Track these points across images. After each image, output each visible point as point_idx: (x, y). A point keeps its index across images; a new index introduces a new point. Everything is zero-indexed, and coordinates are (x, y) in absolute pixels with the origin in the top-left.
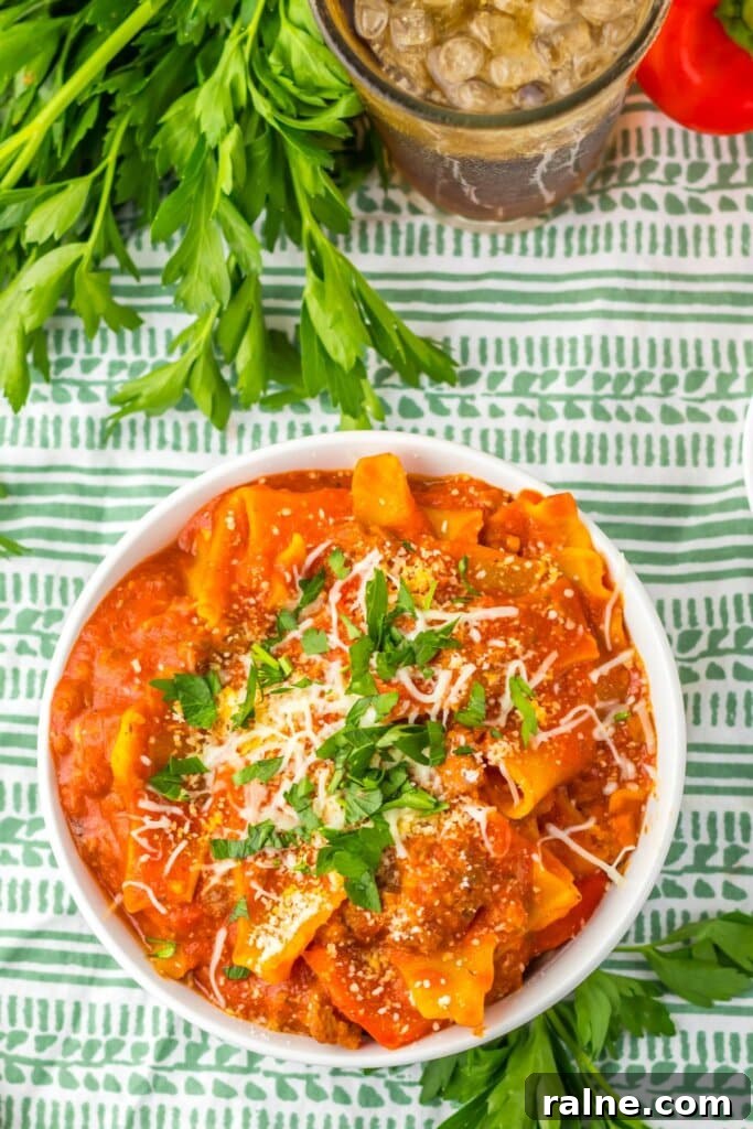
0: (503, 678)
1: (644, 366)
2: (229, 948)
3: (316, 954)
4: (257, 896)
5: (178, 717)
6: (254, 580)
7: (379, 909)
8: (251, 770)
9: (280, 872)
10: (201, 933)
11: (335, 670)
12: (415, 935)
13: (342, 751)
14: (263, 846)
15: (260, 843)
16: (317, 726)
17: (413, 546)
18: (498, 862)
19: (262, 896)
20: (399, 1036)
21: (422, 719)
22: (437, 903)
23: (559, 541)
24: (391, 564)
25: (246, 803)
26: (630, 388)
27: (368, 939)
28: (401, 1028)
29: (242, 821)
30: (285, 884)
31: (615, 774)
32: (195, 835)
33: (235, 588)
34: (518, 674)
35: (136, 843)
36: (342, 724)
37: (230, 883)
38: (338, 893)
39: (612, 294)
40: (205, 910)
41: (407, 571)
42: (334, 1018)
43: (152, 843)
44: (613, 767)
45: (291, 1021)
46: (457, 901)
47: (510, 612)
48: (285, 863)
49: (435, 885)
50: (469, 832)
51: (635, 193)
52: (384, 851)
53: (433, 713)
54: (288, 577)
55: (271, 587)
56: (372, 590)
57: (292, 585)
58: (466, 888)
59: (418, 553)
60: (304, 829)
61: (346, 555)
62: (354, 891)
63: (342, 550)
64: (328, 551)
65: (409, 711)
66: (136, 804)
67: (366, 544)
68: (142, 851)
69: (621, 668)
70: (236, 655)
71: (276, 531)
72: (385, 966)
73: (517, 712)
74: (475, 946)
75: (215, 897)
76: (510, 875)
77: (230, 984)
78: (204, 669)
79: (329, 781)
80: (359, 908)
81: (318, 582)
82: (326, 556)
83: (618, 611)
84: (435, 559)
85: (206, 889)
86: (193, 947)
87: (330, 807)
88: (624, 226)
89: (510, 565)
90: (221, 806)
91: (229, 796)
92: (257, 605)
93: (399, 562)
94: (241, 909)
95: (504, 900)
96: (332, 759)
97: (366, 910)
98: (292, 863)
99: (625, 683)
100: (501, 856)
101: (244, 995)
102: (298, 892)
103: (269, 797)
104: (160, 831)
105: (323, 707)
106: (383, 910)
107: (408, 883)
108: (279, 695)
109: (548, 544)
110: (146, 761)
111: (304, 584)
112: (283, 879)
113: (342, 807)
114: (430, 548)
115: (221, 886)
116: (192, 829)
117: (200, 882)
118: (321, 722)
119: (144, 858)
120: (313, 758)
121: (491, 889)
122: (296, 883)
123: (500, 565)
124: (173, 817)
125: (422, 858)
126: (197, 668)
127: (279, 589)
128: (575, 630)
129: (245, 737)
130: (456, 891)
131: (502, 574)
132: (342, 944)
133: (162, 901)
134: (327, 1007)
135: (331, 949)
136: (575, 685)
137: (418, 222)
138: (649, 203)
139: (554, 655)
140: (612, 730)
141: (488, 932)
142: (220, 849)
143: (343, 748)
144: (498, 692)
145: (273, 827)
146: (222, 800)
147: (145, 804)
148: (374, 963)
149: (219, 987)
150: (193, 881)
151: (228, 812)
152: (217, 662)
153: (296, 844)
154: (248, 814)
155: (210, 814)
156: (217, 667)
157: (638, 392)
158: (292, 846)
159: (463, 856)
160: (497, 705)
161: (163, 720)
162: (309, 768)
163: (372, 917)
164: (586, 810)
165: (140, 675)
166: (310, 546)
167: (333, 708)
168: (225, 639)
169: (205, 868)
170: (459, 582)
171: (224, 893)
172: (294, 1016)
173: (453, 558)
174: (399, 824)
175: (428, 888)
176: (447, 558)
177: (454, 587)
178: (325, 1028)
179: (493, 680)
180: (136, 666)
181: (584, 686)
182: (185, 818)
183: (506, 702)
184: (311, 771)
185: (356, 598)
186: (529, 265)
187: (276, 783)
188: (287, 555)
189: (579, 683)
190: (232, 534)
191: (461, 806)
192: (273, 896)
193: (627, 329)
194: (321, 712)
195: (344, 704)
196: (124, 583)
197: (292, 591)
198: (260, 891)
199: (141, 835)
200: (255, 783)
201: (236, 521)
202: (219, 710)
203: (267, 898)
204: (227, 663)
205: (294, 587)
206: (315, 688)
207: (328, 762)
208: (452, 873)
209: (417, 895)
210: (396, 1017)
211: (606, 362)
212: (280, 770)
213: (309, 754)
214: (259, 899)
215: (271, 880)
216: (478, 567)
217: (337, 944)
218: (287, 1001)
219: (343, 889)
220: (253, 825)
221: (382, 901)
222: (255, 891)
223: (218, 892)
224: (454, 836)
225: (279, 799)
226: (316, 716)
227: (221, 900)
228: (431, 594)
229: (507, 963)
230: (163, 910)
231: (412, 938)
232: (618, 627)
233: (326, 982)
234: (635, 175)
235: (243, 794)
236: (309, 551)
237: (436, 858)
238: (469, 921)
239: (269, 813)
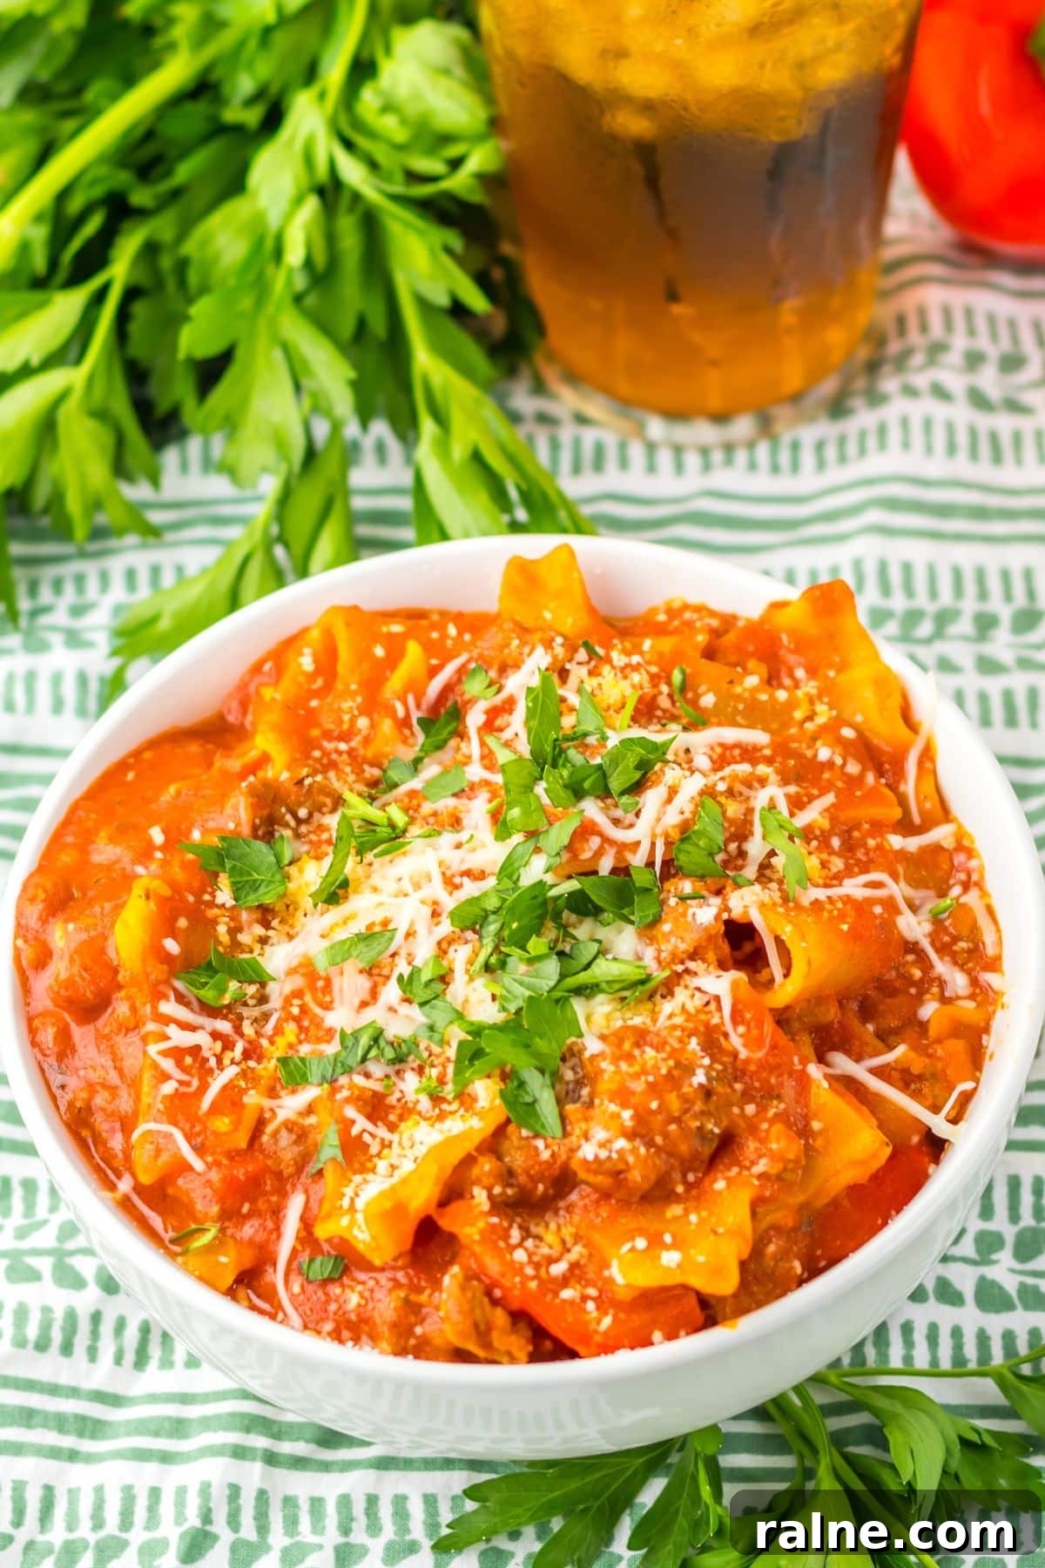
0: (750, 811)
1: (946, 597)
2: (307, 1223)
3: (456, 1207)
4: (355, 1131)
5: (224, 896)
6: (346, 718)
7: (559, 1133)
8: (341, 953)
9: (392, 1100)
10: (261, 1204)
11: (478, 810)
12: (620, 1152)
13: (492, 918)
14: (364, 1059)
15: (360, 1053)
16: (451, 884)
17: (601, 651)
18: (753, 1068)
19: (364, 1131)
20: (596, 1332)
21: (622, 870)
22: (654, 1105)
23: (830, 666)
24: (563, 674)
25: (336, 1005)
26: (925, 628)
27: (541, 1187)
28: (599, 1322)
29: (330, 1032)
30: (402, 1118)
31: (935, 990)
32: (252, 1064)
33: (315, 732)
34: (772, 806)
35: (155, 1066)
36: (491, 882)
37: (312, 1120)
38: (492, 1109)
39: (893, 504)
40: (270, 1162)
41: (590, 684)
42: (486, 1300)
43: (179, 1064)
44: (933, 980)
45: (412, 1342)
46: (686, 1111)
47: (758, 737)
48: (401, 1086)
49: (651, 1079)
50: (703, 1017)
51: (921, 380)
52: (563, 1059)
53: (637, 860)
54: (401, 713)
55: (373, 726)
56: (535, 701)
57: (405, 723)
58: (701, 1085)
59: (608, 660)
60: (431, 1028)
61: (493, 674)
62: (519, 1108)
63: (484, 663)
64: (462, 671)
65: (599, 854)
66: (155, 1008)
67: (523, 644)
68: (165, 1077)
69: (937, 849)
70: (316, 815)
71: (379, 651)
72: (569, 1240)
73: (774, 860)
74: (719, 1193)
75: (285, 1139)
76: (772, 1094)
77: (310, 1288)
78: (266, 829)
79: (471, 962)
80: (525, 1133)
81: (448, 723)
82: (459, 681)
83: (928, 765)
84: (636, 668)
85: (269, 1129)
86: (248, 1230)
87: (474, 998)
88: (905, 423)
89: (754, 690)
90: (295, 1011)
91: (308, 998)
92: (351, 752)
93: (578, 672)
94: (330, 1148)
95: (765, 1126)
96: (475, 932)
97: (537, 1136)
98: (410, 1084)
99: (945, 866)
100: (760, 1054)
101: (333, 1307)
102: (423, 1124)
103: (374, 994)
104: (195, 1050)
105: (458, 860)
106: (566, 1134)
107: (607, 1082)
108: (388, 857)
109: (812, 672)
110: (171, 946)
111: (427, 724)
112: (398, 1111)
113: (494, 998)
114: (628, 654)
115: (294, 1123)
116: (247, 1055)
117: (261, 1123)
118: (457, 880)
119: (168, 1088)
120: (446, 927)
121: (742, 1110)
122: (419, 1114)
123: (738, 689)
124: (215, 1035)
125: (627, 1046)
126: (255, 829)
127: (387, 726)
128: (860, 778)
129: (335, 914)
130: (686, 1089)
131: (741, 707)
132: (497, 1190)
133: (199, 1150)
134: (475, 1283)
135: (480, 1196)
136: (865, 845)
137: (589, 436)
138: (940, 393)
139: (830, 799)
140: (927, 927)
141: (739, 1174)
142: (293, 1074)
143: (494, 913)
144: (741, 832)
145: (381, 1032)
146: (296, 1002)
147: (169, 1007)
148: (550, 1237)
149: (293, 1298)
150: (249, 1121)
151: (306, 1023)
152: (287, 825)
153: (419, 1057)
154: (339, 1018)
155: (278, 1031)
156: (287, 833)
157: (939, 634)
158: (413, 1062)
159: (694, 1044)
160: (742, 854)
161: (199, 901)
162: (439, 943)
163: (547, 1147)
164: (892, 1039)
165: (164, 848)
166: (434, 662)
167: (475, 861)
168: (300, 782)
169: (267, 1103)
170: (673, 703)
171: (300, 1133)
172: (418, 1330)
173: (662, 670)
174: (588, 1019)
175: (639, 1086)
176: (654, 669)
177: (664, 711)
178: (472, 1310)
179: (734, 809)
180: (157, 835)
181: (879, 847)
182: (237, 1037)
183: (756, 848)
184: (442, 948)
185: (508, 725)
186: (762, 483)
187: (385, 972)
188: (396, 681)
189: (871, 843)
190: (311, 677)
191: (687, 979)
192: (382, 1132)
193: (918, 552)
194: (457, 867)
195: (491, 852)
196: (137, 754)
197: (407, 732)
198: (361, 1124)
199: (165, 1053)
200: (351, 967)
201: (316, 661)
202: (291, 886)
203: (371, 1134)
204: (303, 829)
205: (410, 727)
206: (448, 838)
207: (469, 935)
208: (678, 1064)
209: (622, 1096)
210: (590, 1306)
211: (886, 589)
212: (392, 949)
213: (438, 924)
214: (360, 1136)
215: (376, 1107)
216: (703, 688)
217: (489, 1190)
218: (406, 1301)
219: (498, 1101)
220: (349, 1031)
221: (563, 1119)
222: (353, 1122)
223: (290, 1131)
224: (678, 1020)
225: (391, 992)
226: (448, 873)
227: (296, 1142)
228: (629, 711)
229: (772, 1248)
230: (198, 1165)
231: (614, 1156)
232: (928, 787)
233: (474, 1242)
234: (918, 359)
235: (330, 993)
236: (433, 672)
237: (652, 1046)
238: (707, 1151)
239: (374, 1014)
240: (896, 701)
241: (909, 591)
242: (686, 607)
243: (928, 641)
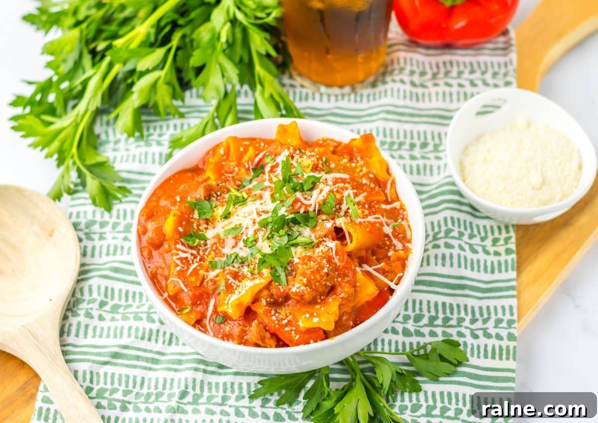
0: (343, 197)
1: (402, 138)
2: (215, 307)
3: (257, 304)
4: (230, 282)
5: (196, 216)
6: (232, 167)
7: (286, 284)
8: (227, 233)
9: (240, 274)
10: (203, 301)
11: (267, 194)
12: (303, 290)
13: (270, 224)
14: (233, 262)
15: (232, 260)
16: (259, 214)
17: (303, 151)
18: (341, 268)
19: (232, 282)
20: (294, 340)
21: (306, 212)
22: (313, 277)
23: (367, 157)
24: (293, 157)
25: (226, 247)
26: (396, 147)
27: (280, 299)
28: (295, 337)
29: (224, 254)
30: (243, 279)
31: (393, 248)
32: (202, 262)
33: (223, 171)
34: (349, 195)
35: (175, 262)
36: (270, 214)
37: (218, 279)
38: (268, 277)
39: (388, 112)
40: (205, 290)
41: (300, 160)
42: (264, 330)
43: (182, 262)
44: (392, 245)
45: (243, 341)
46: (321, 279)
47: (346, 176)
48: (243, 270)
49: (312, 270)
50: (327, 253)
51: (397, 78)
52: (288, 264)
53: (311, 209)
54: (247, 166)
55: (239, 170)
56: (284, 164)
57: (248, 169)
58: (326, 272)
59: (305, 154)
60: (252, 254)
61: (273, 156)
62: (275, 277)
63: (271, 153)
64: (264, 155)
65: (300, 207)
66: (175, 246)
67: (281, 148)
68: (178, 265)
69: (395, 209)
70: (222, 194)
71: (242, 149)
72: (288, 314)
73: (349, 210)
74: (330, 302)
75: (210, 284)
76: (346, 275)
77: (216, 325)
78: (208, 198)
79: (263, 236)
80: (276, 284)
81: (260, 170)
82: (264, 158)
83: (394, 185)
84: (313, 156)
85: (206, 281)
86: (199, 309)
87: (264, 246)
88: (392, 90)
89: (345, 163)
90: (214, 248)
91: (218, 245)
92: (233, 177)
93: (297, 157)
94: (222, 287)
95: (343, 284)
96: (265, 228)
97: (280, 285)
98: (245, 270)
99: (397, 213)
100: (343, 264)
101: (222, 330)
102: (249, 281)
103: (236, 244)
104: (186, 258)
105: (261, 208)
106: (288, 285)
107: (300, 271)
108: (242, 206)
109: (362, 158)
110: (181, 229)
111: (254, 170)
112: (242, 277)
113: (269, 246)
114: (311, 152)
115: (213, 279)
116: (200, 260)
117: (203, 279)
118: (261, 213)
119: (178, 268)
120: (257, 226)
121: (337, 279)
122: (248, 278)
123: (341, 163)
124: (192, 254)
125: (306, 261)
126: (205, 198)
127: (243, 170)
128: (374, 188)
129: (226, 222)
130: (322, 273)
131: (342, 168)
132: (268, 300)
133: (186, 286)
134: (261, 325)
135: (264, 301)
136: (375, 207)
137: (304, 91)
138: (402, 82)
139: (365, 194)
140: (391, 230)
141: (336, 297)
142: (213, 266)
143: (270, 223)
144: (340, 203)
145: (238, 255)
146: (215, 246)
147: (179, 246)
148: (283, 313)
149: (211, 328)
150: (200, 278)
151: (217, 252)
152: (214, 197)
153: (248, 262)
154: (227, 251)
155: (209, 254)
156: (214, 199)
157: (399, 148)
158: (246, 263)
159: (324, 261)
160: (340, 208)
161: (189, 217)
162: (255, 231)
163: (283, 288)
164: (380, 261)
165: (180, 202)
166: (257, 153)
167: (266, 208)
168: (218, 185)
169: (206, 273)
170: (323, 166)
171: (214, 282)
172: (245, 338)
173: (320, 157)
174: (295, 253)
175: (308, 272)
176: (318, 156)
177: (320, 168)
178: (260, 333)
179: (338, 196)
180: (178, 199)
181: (379, 208)
182: (197, 255)
183: (344, 207)
184: (256, 232)
185: (277, 171)
186: (352, 105)
187: (240, 238)
188: (246, 157)
189: (377, 206)
190: (223, 156)
191: (323, 243)
192: (237, 282)
193: (395, 126)
194: (260, 210)
195: (270, 206)
196: (174, 176)
197: (249, 172)
198: (231, 280)
199: (178, 259)
200: (230, 237)
201: (224, 151)
202: (214, 214)
203: (234, 283)
204: (219, 198)
205: (249, 170)
206: (259, 202)
207: (263, 229)
208: (320, 266)
209: (304, 275)
210: (293, 332)
211: (385, 136)
212: (241, 232)
213: (255, 225)
214: (231, 283)
215: (236, 276)
216: (331, 162)
217: (266, 299)
218: (242, 330)
219: (269, 275)
220: (229, 254)
221: (287, 281)
222: (229, 280)
223: (212, 281)
224: (320, 254)
225: (241, 244)
226: (258, 211)
227: (213, 285)
228: (310, 168)
229: (344, 318)
230: (186, 290)
231: (301, 291)
232: (393, 190)
233: (261, 314)
234: (396, 72)
235: (224, 243)
236: (256, 155)
237: (313, 261)
238: (327, 290)
239: (236, 250)
240: (385, 168)
241: (391, 136)
242: (328, 139)
243: (396, 150)
